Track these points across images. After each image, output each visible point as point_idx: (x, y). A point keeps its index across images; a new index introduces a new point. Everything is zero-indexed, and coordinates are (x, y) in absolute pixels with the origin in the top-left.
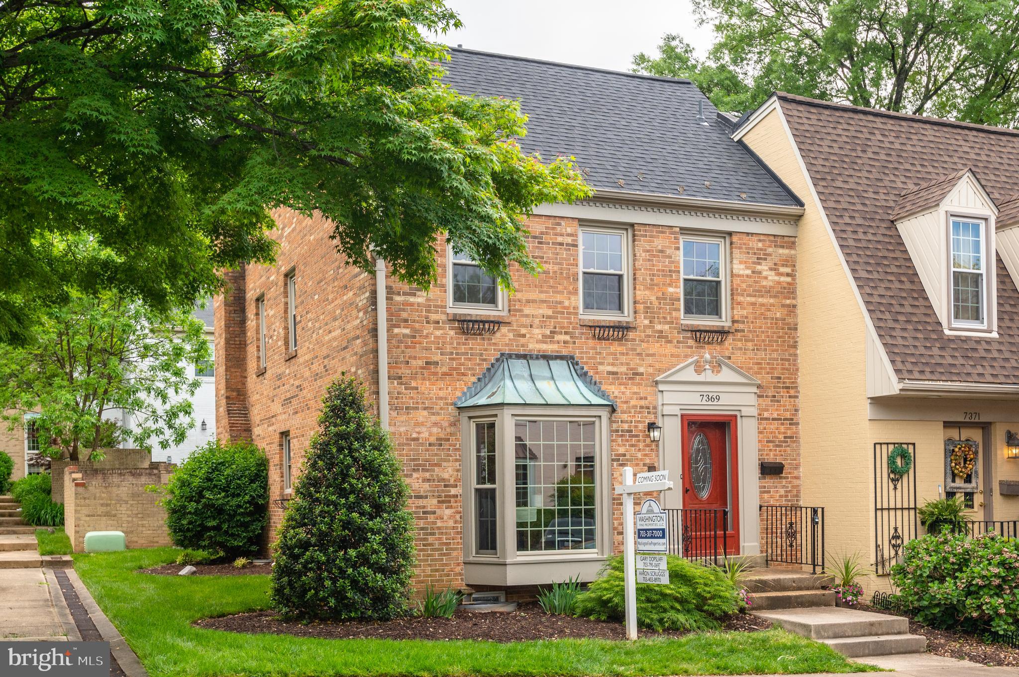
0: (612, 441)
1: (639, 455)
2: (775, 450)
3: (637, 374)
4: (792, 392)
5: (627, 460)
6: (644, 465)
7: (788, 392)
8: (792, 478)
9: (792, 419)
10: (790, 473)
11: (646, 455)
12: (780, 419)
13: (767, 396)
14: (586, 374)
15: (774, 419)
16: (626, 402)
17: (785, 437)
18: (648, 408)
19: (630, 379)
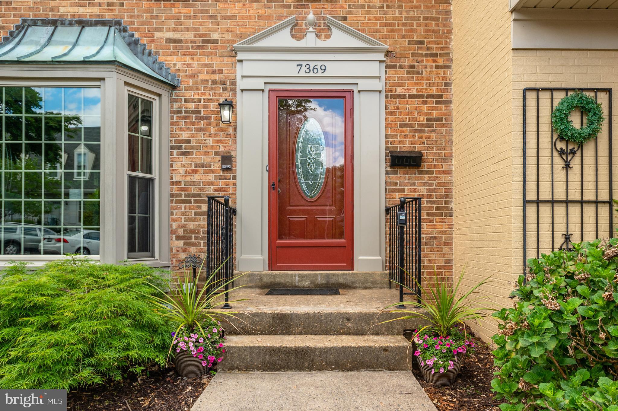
0: (172, 124)
1: (210, 142)
2: (414, 137)
3: (209, 41)
4: (441, 61)
5: (192, 148)
6: (216, 154)
7: (434, 61)
8: (439, 172)
9: (440, 96)
10: (435, 166)
11: (219, 142)
12: (422, 96)
13: (401, 67)
14: (136, 42)
15: (411, 96)
16: (193, 77)
17: (428, 120)
18: (224, 83)
19: (199, 47)
